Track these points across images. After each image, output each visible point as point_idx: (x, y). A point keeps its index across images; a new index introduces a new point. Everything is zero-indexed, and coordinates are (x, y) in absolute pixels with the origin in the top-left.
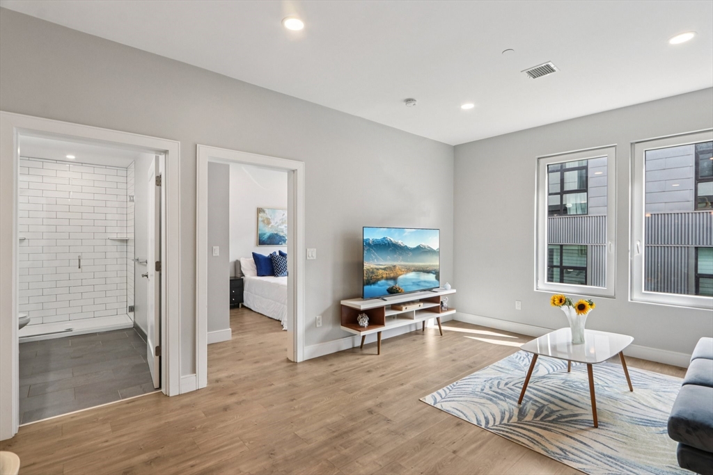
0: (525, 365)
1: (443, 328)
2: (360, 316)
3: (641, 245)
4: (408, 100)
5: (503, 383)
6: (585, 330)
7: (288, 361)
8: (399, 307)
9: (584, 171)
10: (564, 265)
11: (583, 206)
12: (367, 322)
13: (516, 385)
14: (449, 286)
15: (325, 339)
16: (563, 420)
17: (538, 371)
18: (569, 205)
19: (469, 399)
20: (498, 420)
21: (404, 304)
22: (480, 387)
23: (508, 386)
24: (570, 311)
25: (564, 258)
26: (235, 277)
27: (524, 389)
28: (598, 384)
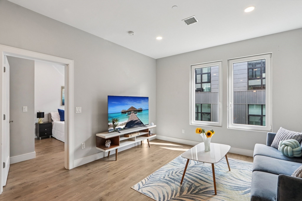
0: (185, 160)
1: (150, 143)
2: (107, 142)
3: (232, 104)
4: (130, 32)
5: (174, 172)
6: (211, 143)
7: (64, 169)
8: (127, 135)
9: (210, 74)
10: (202, 112)
11: (209, 89)
12: (109, 144)
13: (181, 173)
14: (153, 124)
15: (87, 155)
16: (201, 192)
17: (191, 163)
18: (204, 88)
19: (157, 184)
20: (170, 196)
21: (130, 133)
22: (163, 176)
23: (176, 174)
24: (204, 136)
25: (202, 109)
26: (48, 122)
27: (184, 175)
28: (216, 168)
